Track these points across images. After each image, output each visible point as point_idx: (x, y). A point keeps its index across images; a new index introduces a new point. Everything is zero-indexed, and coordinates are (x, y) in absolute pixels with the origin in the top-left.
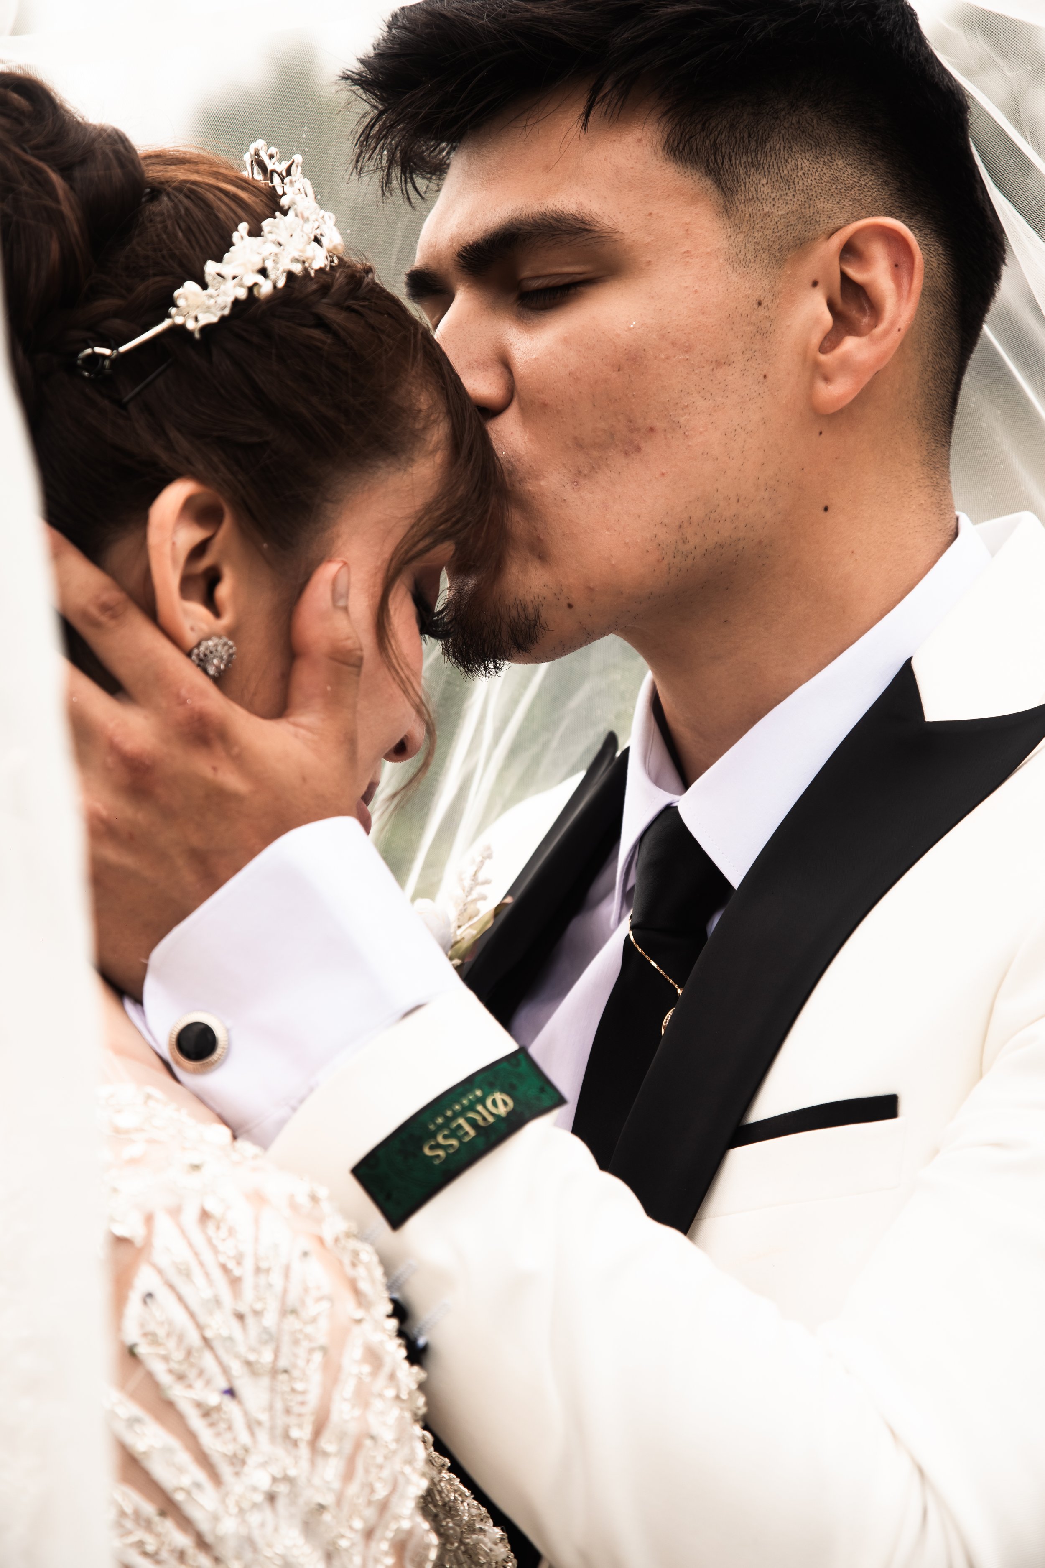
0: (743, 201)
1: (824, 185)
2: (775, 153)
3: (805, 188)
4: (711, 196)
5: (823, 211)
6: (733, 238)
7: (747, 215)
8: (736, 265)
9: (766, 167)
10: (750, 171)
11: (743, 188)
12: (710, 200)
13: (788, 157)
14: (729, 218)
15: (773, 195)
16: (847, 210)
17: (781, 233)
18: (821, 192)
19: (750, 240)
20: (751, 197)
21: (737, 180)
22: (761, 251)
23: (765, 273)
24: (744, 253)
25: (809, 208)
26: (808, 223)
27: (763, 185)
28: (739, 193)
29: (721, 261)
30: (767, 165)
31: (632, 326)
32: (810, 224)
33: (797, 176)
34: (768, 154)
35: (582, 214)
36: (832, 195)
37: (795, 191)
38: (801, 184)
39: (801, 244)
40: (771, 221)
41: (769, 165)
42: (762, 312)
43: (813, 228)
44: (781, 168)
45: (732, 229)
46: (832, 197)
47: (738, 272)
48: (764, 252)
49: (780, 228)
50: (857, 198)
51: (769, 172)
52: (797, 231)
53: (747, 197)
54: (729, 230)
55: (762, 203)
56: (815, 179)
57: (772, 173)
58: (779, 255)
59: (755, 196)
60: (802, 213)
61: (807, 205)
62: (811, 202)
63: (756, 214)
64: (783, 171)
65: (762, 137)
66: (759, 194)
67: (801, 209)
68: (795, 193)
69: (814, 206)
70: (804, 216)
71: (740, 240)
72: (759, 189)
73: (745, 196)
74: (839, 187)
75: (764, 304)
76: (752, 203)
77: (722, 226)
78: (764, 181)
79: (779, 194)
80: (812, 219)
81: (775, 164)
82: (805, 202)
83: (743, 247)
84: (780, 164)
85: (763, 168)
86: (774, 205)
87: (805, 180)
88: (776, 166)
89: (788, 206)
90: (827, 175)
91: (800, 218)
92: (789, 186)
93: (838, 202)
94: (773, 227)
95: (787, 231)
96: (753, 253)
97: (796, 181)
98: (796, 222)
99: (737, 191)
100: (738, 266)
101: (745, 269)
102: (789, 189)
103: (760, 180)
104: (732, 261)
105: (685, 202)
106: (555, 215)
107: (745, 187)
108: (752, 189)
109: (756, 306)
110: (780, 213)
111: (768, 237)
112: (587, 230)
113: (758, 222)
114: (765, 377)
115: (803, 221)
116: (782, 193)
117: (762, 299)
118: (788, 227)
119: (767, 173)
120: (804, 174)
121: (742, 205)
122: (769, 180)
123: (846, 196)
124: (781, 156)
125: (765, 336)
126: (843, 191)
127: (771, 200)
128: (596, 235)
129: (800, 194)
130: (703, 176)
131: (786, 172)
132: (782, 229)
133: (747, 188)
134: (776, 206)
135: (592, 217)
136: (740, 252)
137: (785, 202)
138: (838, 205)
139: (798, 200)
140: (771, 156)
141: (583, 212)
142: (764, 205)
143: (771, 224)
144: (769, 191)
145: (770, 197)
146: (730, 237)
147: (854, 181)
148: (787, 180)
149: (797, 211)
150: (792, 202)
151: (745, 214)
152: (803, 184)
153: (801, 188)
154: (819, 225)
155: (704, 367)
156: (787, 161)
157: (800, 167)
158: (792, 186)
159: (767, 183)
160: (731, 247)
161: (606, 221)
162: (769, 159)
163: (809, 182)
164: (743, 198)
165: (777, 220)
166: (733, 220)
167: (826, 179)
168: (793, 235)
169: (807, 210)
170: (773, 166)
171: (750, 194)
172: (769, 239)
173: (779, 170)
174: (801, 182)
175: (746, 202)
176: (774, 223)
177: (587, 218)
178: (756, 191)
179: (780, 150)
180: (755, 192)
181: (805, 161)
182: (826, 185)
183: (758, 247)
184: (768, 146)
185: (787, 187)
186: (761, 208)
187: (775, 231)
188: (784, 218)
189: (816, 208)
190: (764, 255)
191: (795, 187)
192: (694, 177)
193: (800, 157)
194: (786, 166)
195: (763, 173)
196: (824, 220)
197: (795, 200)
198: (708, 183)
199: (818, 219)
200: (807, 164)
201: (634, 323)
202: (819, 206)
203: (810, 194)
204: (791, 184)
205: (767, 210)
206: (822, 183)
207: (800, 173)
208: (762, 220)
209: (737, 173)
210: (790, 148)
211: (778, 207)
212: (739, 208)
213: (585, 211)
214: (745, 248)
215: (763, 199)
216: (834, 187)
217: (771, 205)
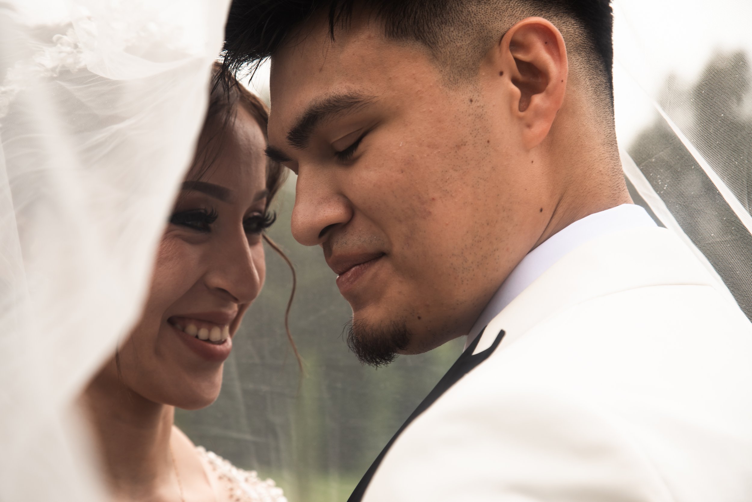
0: (443, 46)
1: (489, 15)
2: (454, 10)
3: (478, 22)
4: (423, 52)
5: (493, 29)
6: (443, 71)
7: (448, 53)
8: (450, 86)
9: (451, 20)
10: (442, 26)
11: (441, 39)
12: (424, 54)
13: (462, 9)
14: (438, 60)
15: (460, 35)
16: (508, 23)
17: (471, 54)
18: (488, 19)
19: (454, 66)
20: (447, 42)
21: (436, 35)
22: (463, 70)
23: (468, 81)
24: (453, 76)
25: (484, 31)
26: (486, 40)
27: (452, 31)
28: (439, 43)
29: (441, 87)
30: (451, 19)
31: (401, 145)
32: (487, 40)
33: (471, 17)
34: (450, 12)
35: (351, 94)
36: (496, 18)
37: (473, 26)
38: (475, 21)
39: (485, 54)
40: (464, 50)
41: (452, 18)
42: (474, 105)
43: (489, 42)
44: (460, 17)
45: (442, 66)
46: (496, 19)
47: (453, 88)
48: (465, 70)
49: (470, 52)
50: (512, 14)
51: (454, 22)
52: (481, 48)
53: (445, 43)
54: (440, 67)
55: (455, 42)
56: (483, 14)
57: (455, 22)
58: (474, 67)
59: (449, 41)
60: (480, 36)
61: (482, 31)
62: (484, 28)
63: (453, 50)
64: (462, 18)
65: (442, 4)
66: (451, 37)
67: (479, 34)
68: (473, 28)
69: (487, 29)
70: (482, 38)
71: (448, 70)
72: (450, 35)
73: (444, 43)
74: (498, 12)
75: (474, 100)
76: (449, 45)
77: (434, 67)
78: (452, 29)
79: (463, 32)
80: (488, 37)
81: (456, 16)
82: (480, 29)
83: (451, 73)
84: (458, 15)
85: (449, 21)
86: (462, 40)
87: (477, 17)
88: (456, 18)
89: (471, 37)
90: (489, 9)
91: (480, 40)
92: (468, 25)
93: (501, 21)
94: (465, 53)
95: (475, 51)
96: (458, 74)
97: (472, 20)
98: (478, 43)
99: (438, 42)
100: (451, 86)
101: (456, 85)
102: (468, 27)
103: (449, 29)
104: (447, 84)
105: (409, 62)
106: (335, 99)
107: (442, 37)
108: (447, 37)
109: (469, 103)
110: (467, 43)
111: (464, 60)
112: (356, 102)
113: (455, 54)
114: (488, 142)
115: (482, 41)
116: (465, 31)
117: (471, 97)
118: (474, 48)
119: (452, 24)
120: (475, 14)
121: (443, 49)
122: (455, 27)
123: (504, 15)
124: (457, 10)
125: (481, 118)
126: (501, 13)
127: (459, 38)
128: (363, 103)
129: (476, 27)
130: (415, 42)
131: (464, 18)
132: (472, 51)
133: (443, 37)
134: (464, 40)
135: (357, 94)
136: (450, 76)
137: (468, 35)
138: (501, 22)
139: (476, 30)
140: (452, 13)
141: (352, 92)
142: (456, 42)
143: (464, 51)
144: (457, 33)
145: (459, 36)
146: (442, 71)
147: (507, 6)
148: (466, 22)
149: (477, 37)
150: (473, 34)
151: (447, 53)
152: (476, 20)
153: (475, 23)
154: (493, 38)
155: (450, 153)
156: (462, 12)
157: (471, 12)
158: (470, 24)
159: (454, 30)
160: (444, 77)
161: (366, 93)
162: (451, 15)
163: (480, 17)
164: (442, 44)
165: (466, 47)
166: (440, 60)
167: (489, 11)
168: (479, 52)
169: (483, 33)
170: (455, 17)
171: (446, 40)
172: (465, 61)
173: (459, 19)
174: (474, 20)
175: (445, 46)
176: (465, 50)
177: (354, 95)
178: (450, 37)
179: (455, 7)
180: (448, 38)
181: (473, 6)
182: (490, 15)
183: (460, 69)
184: (448, 7)
185: (467, 26)
186: (455, 46)
187: (468, 54)
188: (470, 44)
189: (488, 29)
190: (465, 72)
191: (472, 24)
192: (409, 45)
193: (469, 5)
194: (463, 14)
195: (450, 25)
196: (495, 34)
197: (474, 31)
198: (419, 45)
199: (491, 36)
200: (475, 8)
201: (402, 143)
202: (489, 28)
203: (482, 24)
204: (469, 23)
205: (458, 45)
206: (487, 14)
207: (473, 15)
208: (458, 52)
209: (435, 31)
210: (462, 3)
211: (465, 40)
212: (442, 52)
213: (352, 91)
214: (453, 73)
215: (455, 39)
216: (495, 13)
217: (461, 41)
